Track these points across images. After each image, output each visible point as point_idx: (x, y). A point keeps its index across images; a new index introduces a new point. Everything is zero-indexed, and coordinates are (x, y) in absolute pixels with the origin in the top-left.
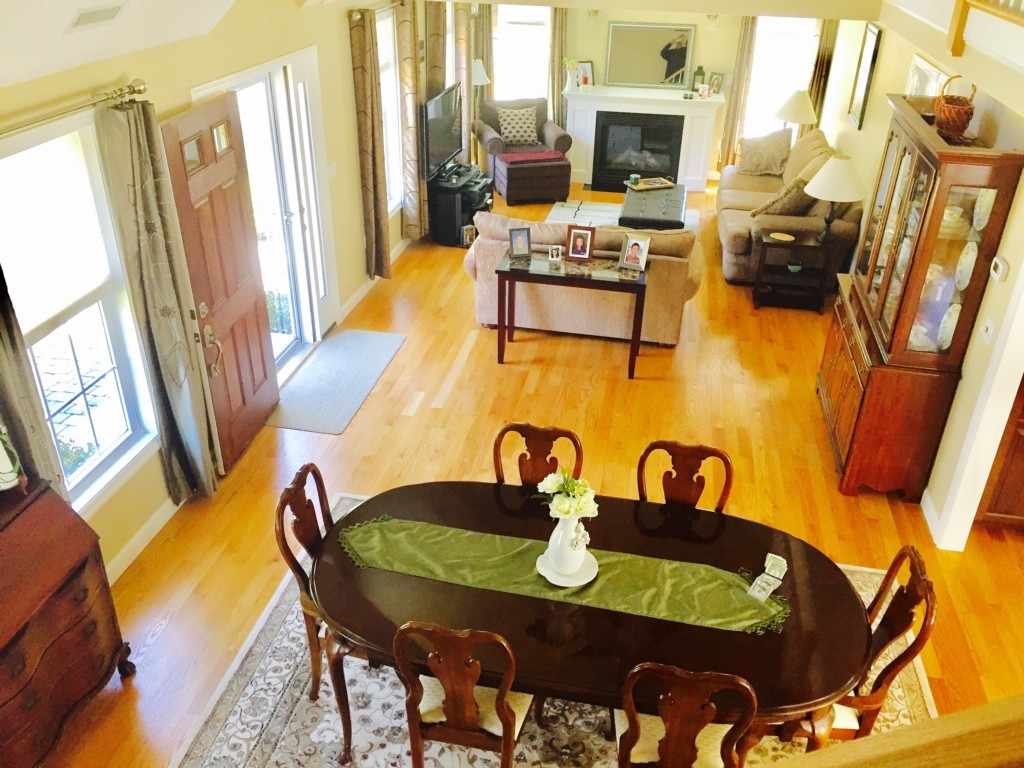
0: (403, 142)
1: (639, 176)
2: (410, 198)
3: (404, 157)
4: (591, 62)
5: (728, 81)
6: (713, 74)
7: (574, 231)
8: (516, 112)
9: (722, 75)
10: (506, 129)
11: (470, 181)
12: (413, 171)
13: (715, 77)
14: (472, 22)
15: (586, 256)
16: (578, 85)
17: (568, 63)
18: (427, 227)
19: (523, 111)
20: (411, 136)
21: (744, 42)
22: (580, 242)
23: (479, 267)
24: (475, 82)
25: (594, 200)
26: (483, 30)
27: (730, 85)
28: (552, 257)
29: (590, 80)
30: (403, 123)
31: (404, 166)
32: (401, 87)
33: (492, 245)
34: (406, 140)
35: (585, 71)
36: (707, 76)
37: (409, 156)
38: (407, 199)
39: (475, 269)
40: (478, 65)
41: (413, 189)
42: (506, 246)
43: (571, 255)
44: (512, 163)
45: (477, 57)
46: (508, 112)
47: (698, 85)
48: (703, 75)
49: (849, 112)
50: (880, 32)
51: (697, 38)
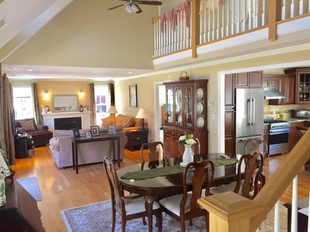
4: (48, 106)
6: (85, 106)
7: (92, 128)
8: (26, 122)
9: (88, 106)
15: (98, 134)
16: (47, 113)
17: (42, 106)
19: (29, 121)
21: (92, 98)
22: (95, 131)
23: (60, 146)
27: (90, 109)
28: (88, 136)
39: (59, 148)
43: (93, 135)
46: (23, 122)
47: (82, 110)
48: (83, 107)
49: (130, 106)
50: (136, 85)
51: (79, 98)
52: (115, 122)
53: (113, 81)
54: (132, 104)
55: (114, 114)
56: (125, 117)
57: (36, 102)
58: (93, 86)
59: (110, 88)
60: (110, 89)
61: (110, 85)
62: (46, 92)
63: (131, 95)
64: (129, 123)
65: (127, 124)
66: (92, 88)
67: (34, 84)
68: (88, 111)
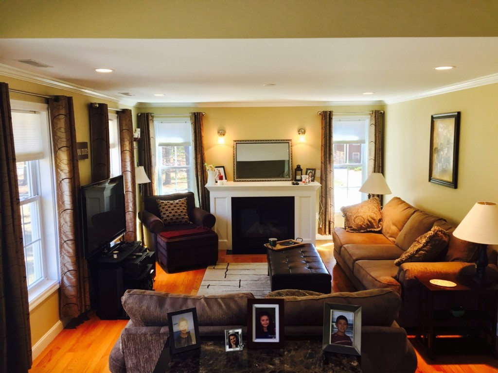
0: (60, 222)
1: (276, 239)
2: (68, 278)
3: (61, 238)
4: (223, 167)
5: (318, 174)
6: (308, 169)
7: (256, 306)
8: (172, 202)
9: (314, 170)
10: (164, 214)
11: (132, 255)
12: (71, 251)
13: (309, 171)
14: (135, 144)
16: (217, 182)
17: (208, 167)
18: (88, 303)
19: (177, 201)
20: (68, 217)
21: (325, 148)
22: (265, 320)
24: (139, 181)
25: (236, 261)
26: (144, 150)
27: (320, 176)
28: (230, 347)
29: (224, 177)
30: (59, 206)
31: (61, 246)
32: (57, 174)
33: (145, 334)
34: (62, 222)
35: (219, 173)
36: (304, 171)
37: (66, 236)
38: (65, 279)
40: (141, 171)
41: (71, 268)
42: (164, 334)
44: (170, 238)
45: (140, 164)
46: (165, 202)
47: (298, 177)
48: (301, 170)
49: (430, 180)
50: (459, 113)
51: (293, 148)
52: (380, 220)
53: (382, 105)
54: (436, 174)
55: (382, 196)
56: (412, 211)
57: (199, 156)
58: (330, 119)
59: (373, 122)
60: (373, 127)
61: (374, 115)
62: (222, 133)
63: (435, 146)
64: (424, 246)
65: (417, 251)
66: (326, 123)
67: (195, 116)
68: (313, 181)
